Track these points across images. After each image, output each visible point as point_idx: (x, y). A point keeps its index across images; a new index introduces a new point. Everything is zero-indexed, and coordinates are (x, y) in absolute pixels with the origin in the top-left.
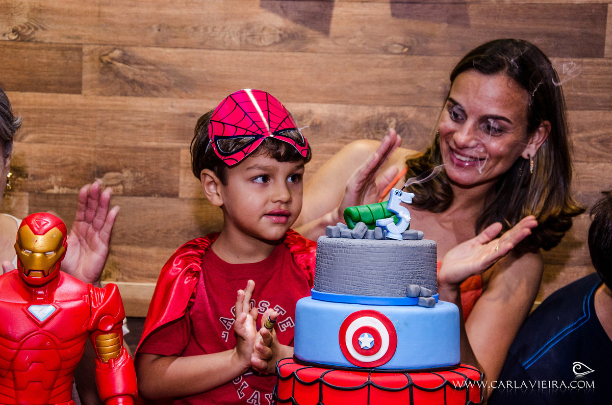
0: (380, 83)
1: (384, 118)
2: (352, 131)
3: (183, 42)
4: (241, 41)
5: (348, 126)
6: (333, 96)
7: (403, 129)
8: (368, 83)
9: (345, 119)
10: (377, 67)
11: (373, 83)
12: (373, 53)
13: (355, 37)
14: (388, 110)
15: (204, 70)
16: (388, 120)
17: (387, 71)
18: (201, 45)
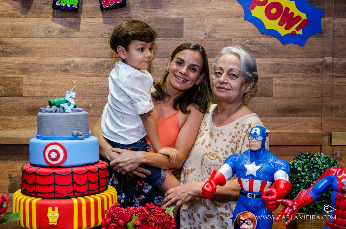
0: (100, 48)
1: (102, 62)
2: (90, 68)
3: (22, 35)
4: (45, 34)
5: (89, 66)
6: (82, 55)
7: (110, 66)
8: (96, 49)
9: (87, 63)
10: (99, 42)
11: (97, 49)
12: (97, 37)
13: (89, 31)
14: (104, 59)
15: (31, 46)
16: (104, 63)
17: (103, 44)
18: (29, 36)
